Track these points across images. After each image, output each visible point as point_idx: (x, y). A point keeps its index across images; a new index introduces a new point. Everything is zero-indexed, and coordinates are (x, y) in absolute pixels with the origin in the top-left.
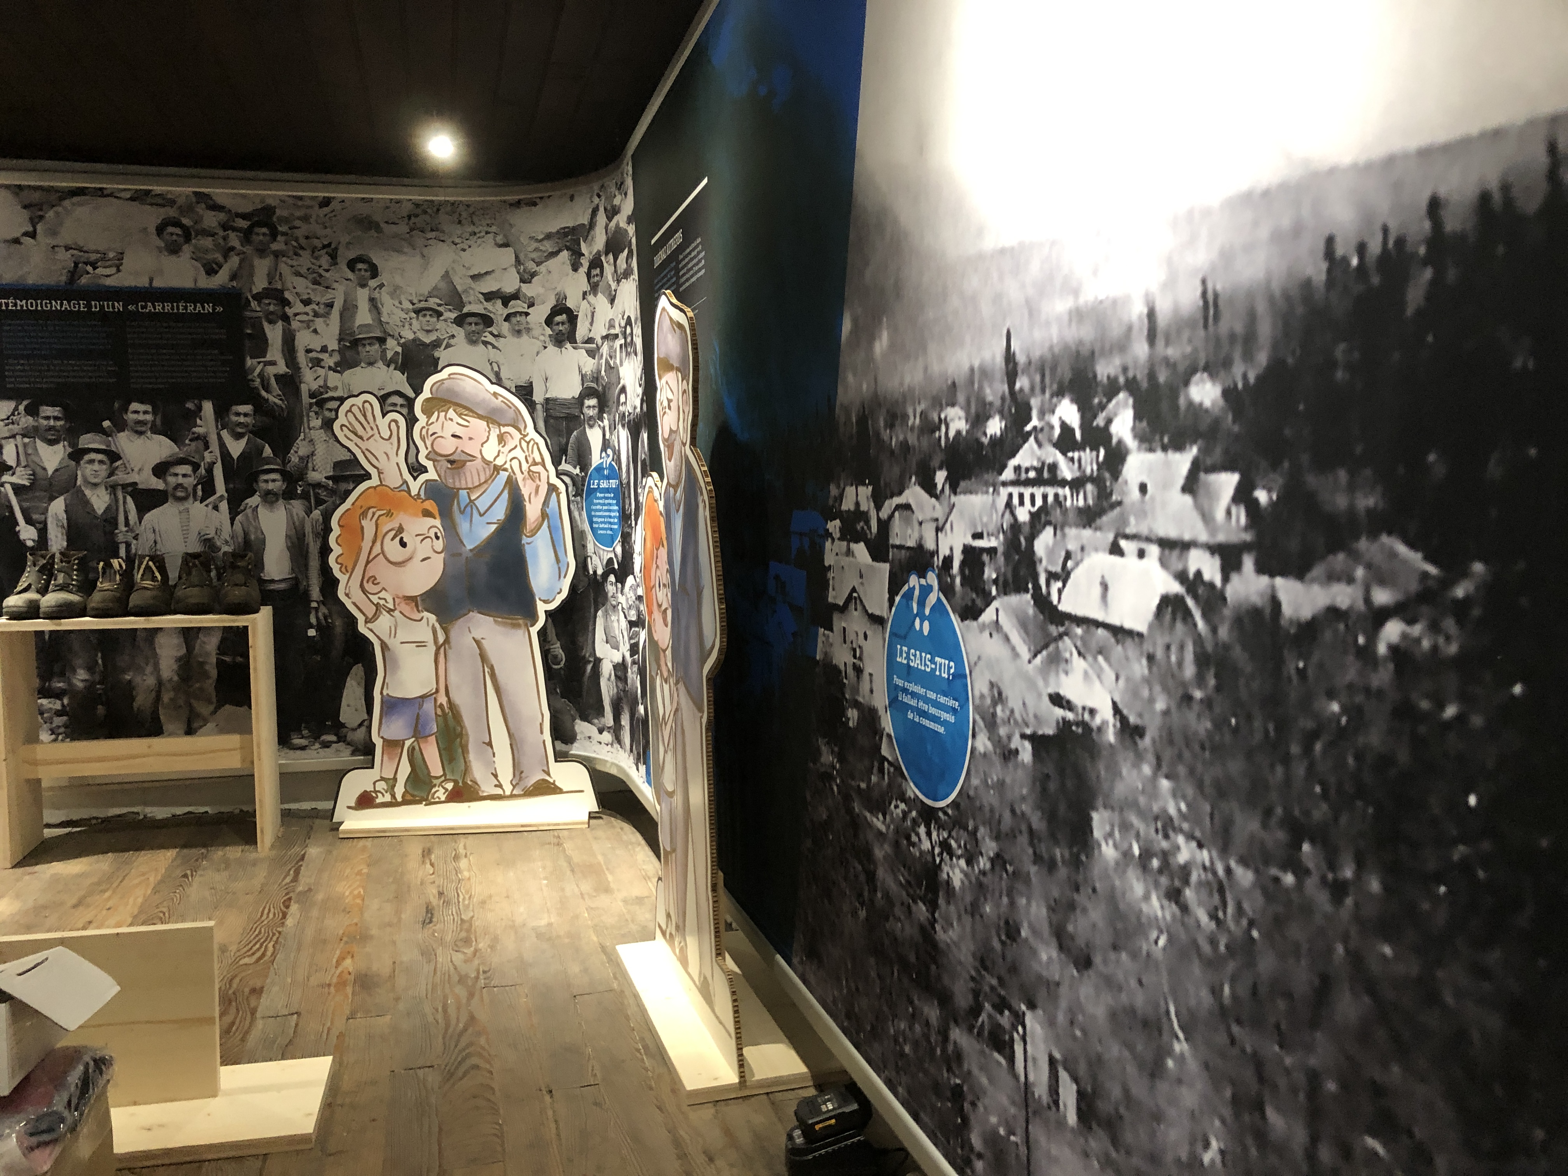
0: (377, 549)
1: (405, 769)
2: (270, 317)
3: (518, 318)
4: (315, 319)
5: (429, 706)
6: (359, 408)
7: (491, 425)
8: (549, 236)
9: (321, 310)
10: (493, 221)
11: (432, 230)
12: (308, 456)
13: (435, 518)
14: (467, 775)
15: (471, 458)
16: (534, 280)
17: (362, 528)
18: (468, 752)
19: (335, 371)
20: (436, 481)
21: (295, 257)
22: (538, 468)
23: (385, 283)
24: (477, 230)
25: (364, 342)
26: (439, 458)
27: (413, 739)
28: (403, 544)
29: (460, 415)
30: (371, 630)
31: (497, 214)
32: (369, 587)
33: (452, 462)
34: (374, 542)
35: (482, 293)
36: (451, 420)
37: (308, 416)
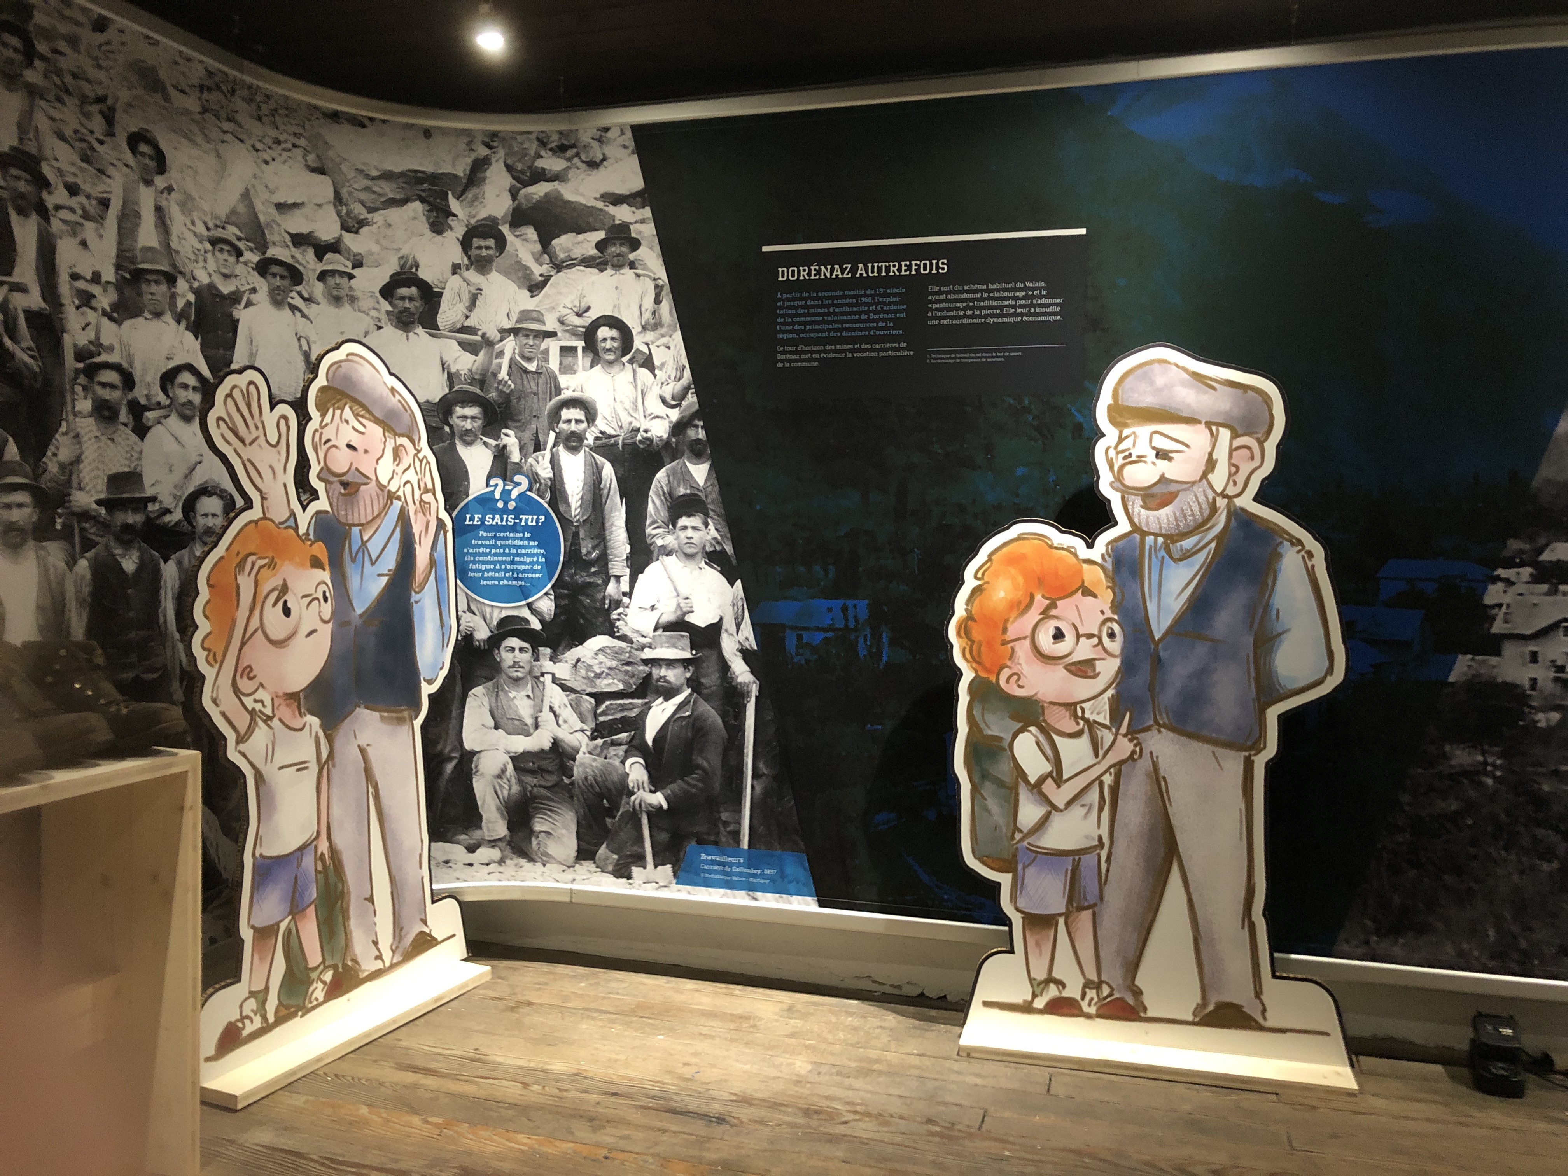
0: (255, 623)
1: (280, 966)
2: (20, 202)
3: (338, 280)
4: (86, 223)
5: (308, 861)
6: (242, 391)
7: (387, 434)
8: (388, 176)
9: (92, 207)
10: (301, 131)
11: (229, 120)
12: (72, 464)
13: (324, 570)
14: (348, 954)
15: (366, 480)
16: (364, 230)
17: (238, 587)
18: (349, 918)
19: (111, 319)
20: (327, 512)
21: (57, 105)
22: (428, 497)
23: (175, 187)
24: (282, 138)
25: (149, 277)
26: (332, 479)
27: (290, 917)
28: (287, 612)
29: (356, 415)
30: (244, 755)
31: (307, 123)
32: (245, 685)
33: (345, 485)
34: (252, 611)
35: (289, 233)
36: (347, 422)
37: (73, 392)
